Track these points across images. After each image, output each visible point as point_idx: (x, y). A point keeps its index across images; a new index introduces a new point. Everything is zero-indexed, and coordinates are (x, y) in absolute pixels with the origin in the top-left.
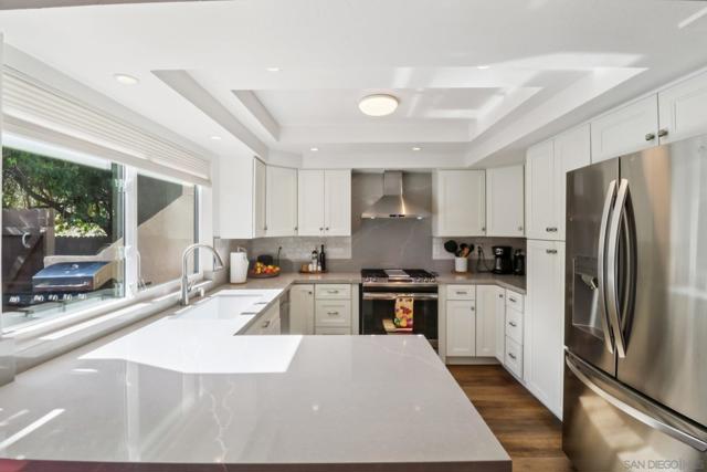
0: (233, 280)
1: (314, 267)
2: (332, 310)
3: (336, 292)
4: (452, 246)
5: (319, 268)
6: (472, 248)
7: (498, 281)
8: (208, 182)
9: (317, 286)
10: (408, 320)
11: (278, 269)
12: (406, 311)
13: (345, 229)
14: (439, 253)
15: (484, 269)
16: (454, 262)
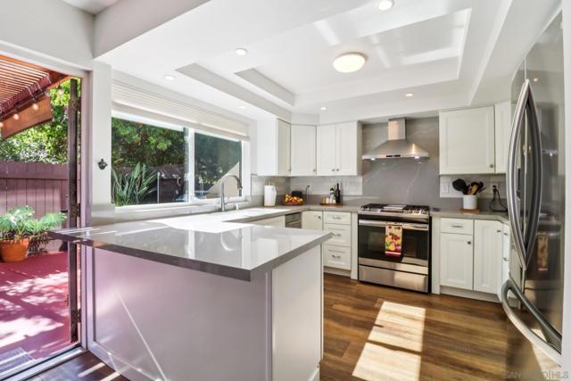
0: (266, 204)
1: (330, 200)
4: (461, 185)
5: (334, 202)
6: (480, 186)
8: (247, 138)
9: (325, 213)
10: (397, 246)
11: (301, 200)
12: (395, 237)
14: (447, 191)
16: (462, 199)
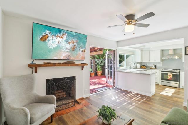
5: (154, 68)
11: (146, 67)
13: (159, 61)
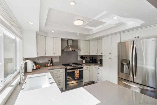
1: (49, 65)
2: (58, 76)
3: (59, 71)
4: (82, 57)
7: (94, 65)
9: (54, 70)
10: (78, 76)
12: (77, 74)
14: (79, 59)
15: (87, 62)
16: (82, 61)
